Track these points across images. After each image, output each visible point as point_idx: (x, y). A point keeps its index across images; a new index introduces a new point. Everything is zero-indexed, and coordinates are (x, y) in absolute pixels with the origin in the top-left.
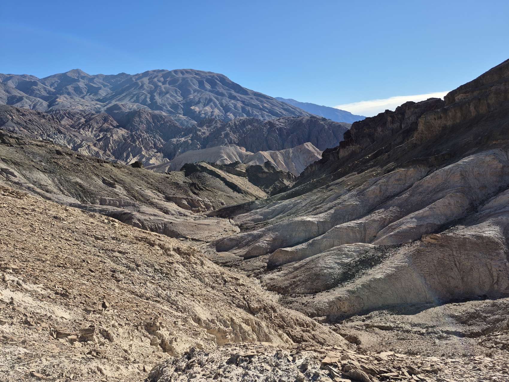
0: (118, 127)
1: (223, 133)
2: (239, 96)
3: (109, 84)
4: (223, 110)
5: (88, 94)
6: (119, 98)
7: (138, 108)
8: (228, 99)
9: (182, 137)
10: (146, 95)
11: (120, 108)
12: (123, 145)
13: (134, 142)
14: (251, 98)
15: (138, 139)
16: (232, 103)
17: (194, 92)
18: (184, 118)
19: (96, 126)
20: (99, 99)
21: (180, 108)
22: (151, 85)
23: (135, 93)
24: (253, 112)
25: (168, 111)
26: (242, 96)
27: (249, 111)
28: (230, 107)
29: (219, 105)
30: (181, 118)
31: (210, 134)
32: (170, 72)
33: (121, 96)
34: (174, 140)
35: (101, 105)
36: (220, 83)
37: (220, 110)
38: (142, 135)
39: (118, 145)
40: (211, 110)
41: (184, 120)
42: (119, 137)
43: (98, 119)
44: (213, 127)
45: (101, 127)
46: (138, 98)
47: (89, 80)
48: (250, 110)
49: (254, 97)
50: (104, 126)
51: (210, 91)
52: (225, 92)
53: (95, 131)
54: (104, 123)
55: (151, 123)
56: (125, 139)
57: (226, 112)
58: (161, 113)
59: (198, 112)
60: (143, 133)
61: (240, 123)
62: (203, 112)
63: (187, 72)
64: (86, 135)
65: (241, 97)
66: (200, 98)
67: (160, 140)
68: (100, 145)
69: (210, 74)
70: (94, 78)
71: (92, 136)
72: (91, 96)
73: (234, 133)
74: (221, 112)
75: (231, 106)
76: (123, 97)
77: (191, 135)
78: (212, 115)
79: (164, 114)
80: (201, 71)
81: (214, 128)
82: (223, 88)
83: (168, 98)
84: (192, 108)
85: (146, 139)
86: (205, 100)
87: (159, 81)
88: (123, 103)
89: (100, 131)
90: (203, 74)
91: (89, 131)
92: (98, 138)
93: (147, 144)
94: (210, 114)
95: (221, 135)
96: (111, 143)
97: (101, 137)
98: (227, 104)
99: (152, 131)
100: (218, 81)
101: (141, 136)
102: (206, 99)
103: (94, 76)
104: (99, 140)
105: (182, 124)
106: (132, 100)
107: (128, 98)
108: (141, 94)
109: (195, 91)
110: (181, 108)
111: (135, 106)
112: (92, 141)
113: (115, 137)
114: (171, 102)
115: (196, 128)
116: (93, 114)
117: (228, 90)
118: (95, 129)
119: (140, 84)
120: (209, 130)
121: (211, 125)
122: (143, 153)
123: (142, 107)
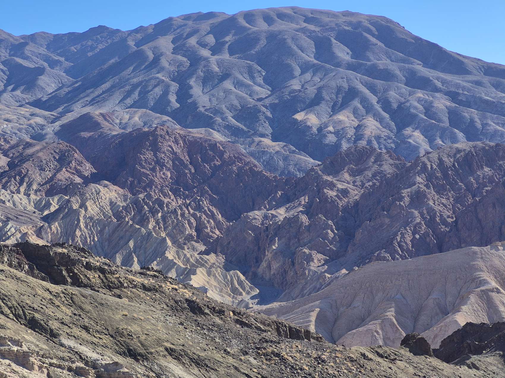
0: (95, 178)
1: (405, 192)
2: (438, 79)
3: (62, 59)
4: (392, 119)
5: (10, 88)
6: (92, 96)
7: (145, 124)
8: (405, 89)
9: (277, 207)
10: (168, 86)
11: (96, 126)
12: (114, 232)
13: (143, 221)
14: (478, 83)
15: (154, 212)
16: (419, 100)
17: (302, 73)
18: (276, 146)
19: (38, 178)
20: (40, 100)
21: (262, 117)
22: (180, 57)
23: (135, 80)
24: (484, 125)
25: (229, 127)
26: (448, 77)
27: (472, 121)
28: (412, 110)
29: (378, 107)
30: (268, 147)
31: (363, 196)
32: (233, 19)
33: (99, 91)
34: (257, 216)
35: (45, 118)
36: (379, 43)
37: (381, 120)
38: (166, 200)
39: (101, 232)
40: (356, 123)
41: (277, 152)
42: (101, 209)
43: (44, 158)
44: (369, 174)
45: (52, 179)
46: (144, 94)
47: (11, 50)
48: (477, 120)
49: (486, 80)
50: (59, 176)
51: (350, 67)
52: (394, 68)
53: (36, 191)
54: (59, 170)
55: (186, 167)
56: (118, 215)
57: (401, 127)
58: (210, 134)
59: (315, 130)
60: (165, 195)
61: (457, 161)
62: (331, 129)
63: (282, 15)
64: (14, 205)
65: (444, 82)
66: (319, 89)
67: (213, 216)
68: (53, 234)
69: (349, 19)
70: (23, 45)
71: (31, 208)
72: (18, 93)
73: (438, 192)
74: (387, 127)
75: (417, 108)
76: (104, 92)
77: (304, 200)
78: (359, 137)
79: (218, 137)
80: (321, 12)
81: (374, 176)
82: (390, 57)
83: (227, 92)
84: (299, 116)
85: (175, 212)
86: (337, 94)
87: (204, 45)
88: (103, 111)
89: (50, 193)
90: (326, 19)
91: (18, 192)
92: (46, 213)
93: (179, 228)
94: (351, 133)
95: (401, 199)
96: (82, 225)
97: (53, 209)
98: (402, 103)
99: (187, 187)
100: (373, 35)
101: (161, 204)
102: (339, 89)
103: (23, 37)
104: (48, 219)
105: (270, 165)
106: (129, 101)
107: (117, 96)
108: (153, 82)
109: (305, 68)
110: (267, 118)
111: (136, 118)
112: (32, 221)
113: (92, 209)
114: (236, 103)
115: (318, 177)
116: (28, 145)
117: (403, 61)
118: (35, 187)
119: (151, 56)
120: (358, 183)
121: (365, 169)
122: (170, 255)
123: (157, 119)
